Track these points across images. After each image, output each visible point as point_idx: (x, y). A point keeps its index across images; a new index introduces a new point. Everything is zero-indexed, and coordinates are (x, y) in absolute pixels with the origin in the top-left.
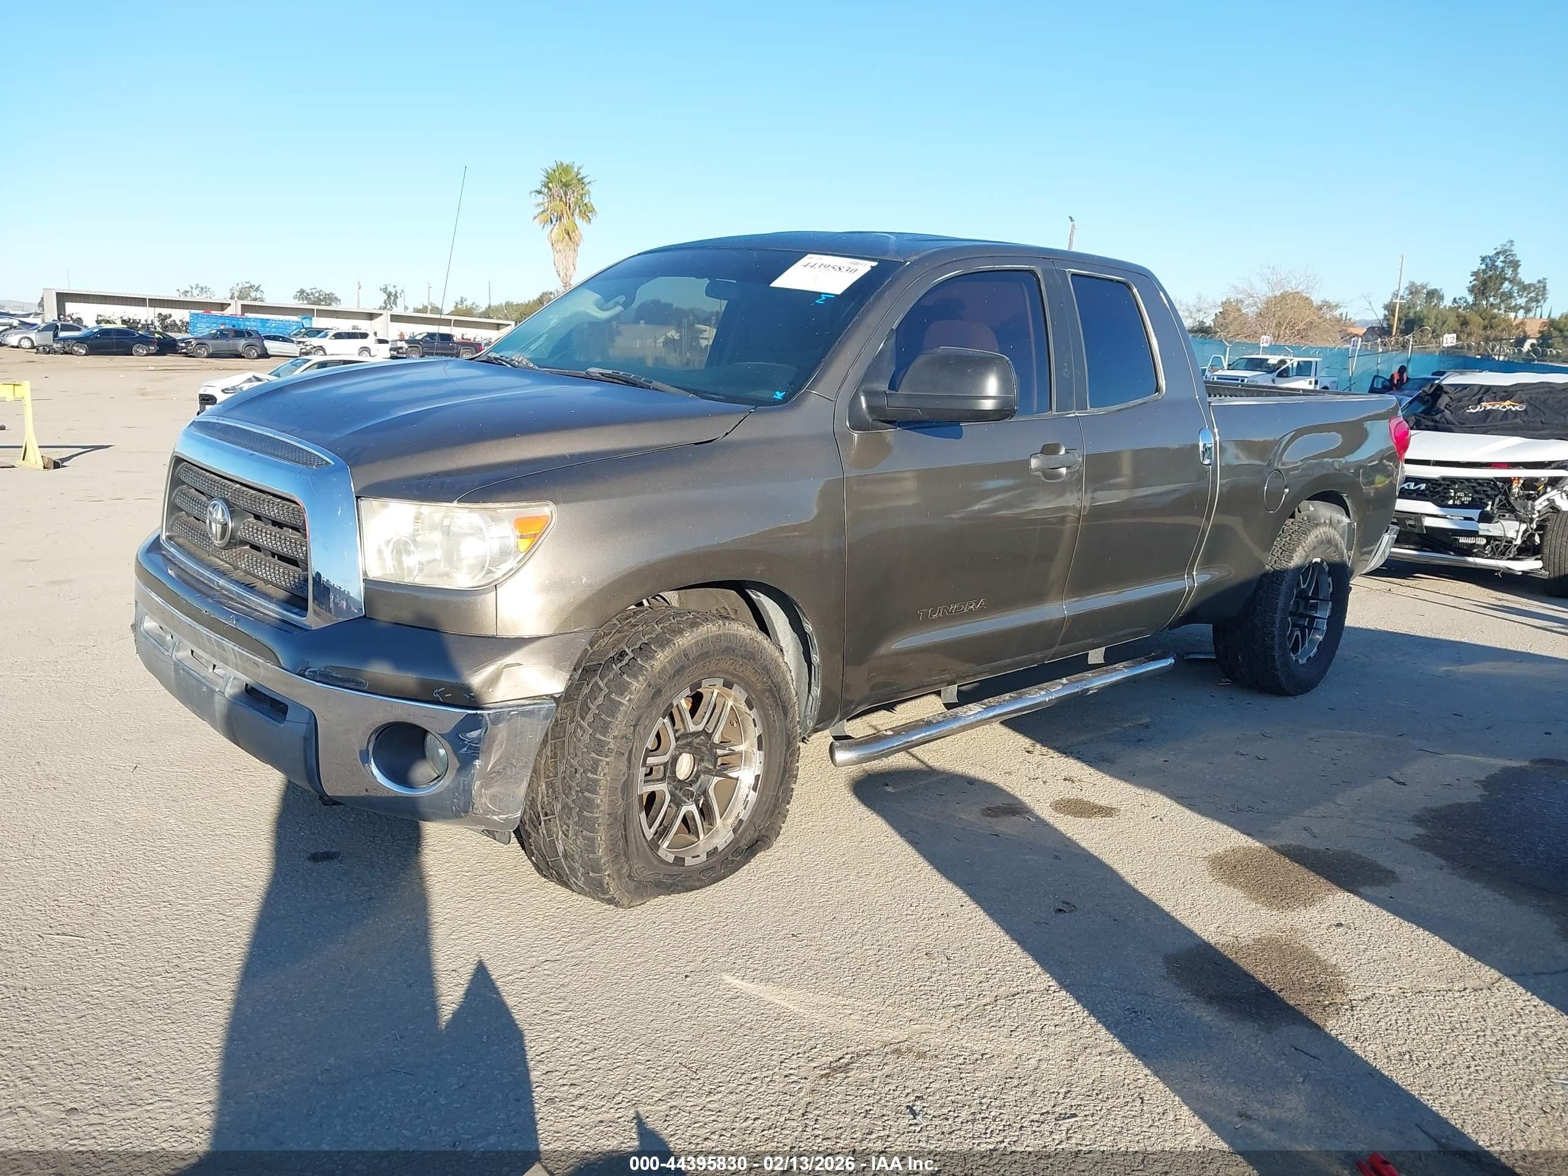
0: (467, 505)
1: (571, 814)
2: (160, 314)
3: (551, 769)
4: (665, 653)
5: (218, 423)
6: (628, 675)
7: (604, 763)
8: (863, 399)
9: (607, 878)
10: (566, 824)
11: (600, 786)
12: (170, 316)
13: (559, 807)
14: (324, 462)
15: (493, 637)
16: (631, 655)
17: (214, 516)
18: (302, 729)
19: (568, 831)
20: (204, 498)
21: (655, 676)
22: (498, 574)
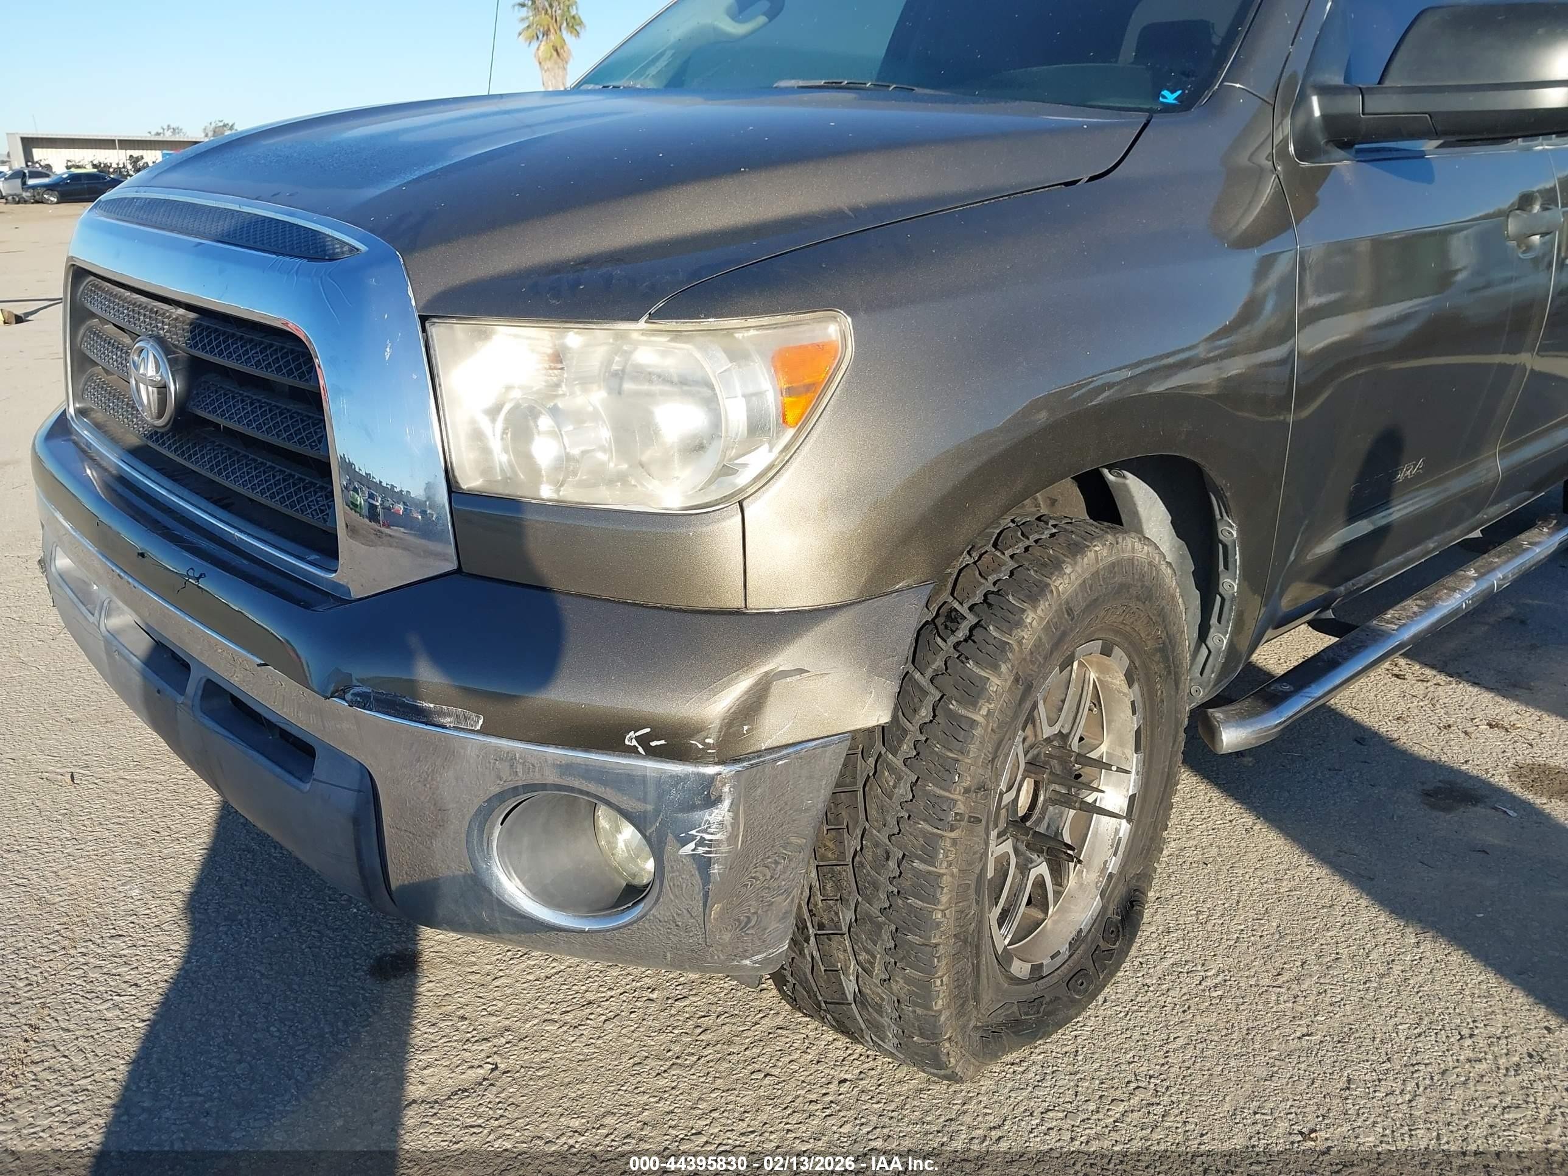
0: (672, 325)
1: (879, 935)
2: (131, 156)
3: (830, 845)
4: (1039, 611)
5: (138, 199)
6: (977, 663)
7: (948, 843)
8: (1315, 100)
9: (947, 1045)
10: (868, 952)
11: (943, 888)
12: (142, 157)
13: (850, 915)
14: (346, 248)
15: (736, 613)
16: (972, 619)
17: (142, 371)
18: (348, 800)
19: (872, 964)
20: (127, 340)
21: (1024, 659)
22: (742, 479)
